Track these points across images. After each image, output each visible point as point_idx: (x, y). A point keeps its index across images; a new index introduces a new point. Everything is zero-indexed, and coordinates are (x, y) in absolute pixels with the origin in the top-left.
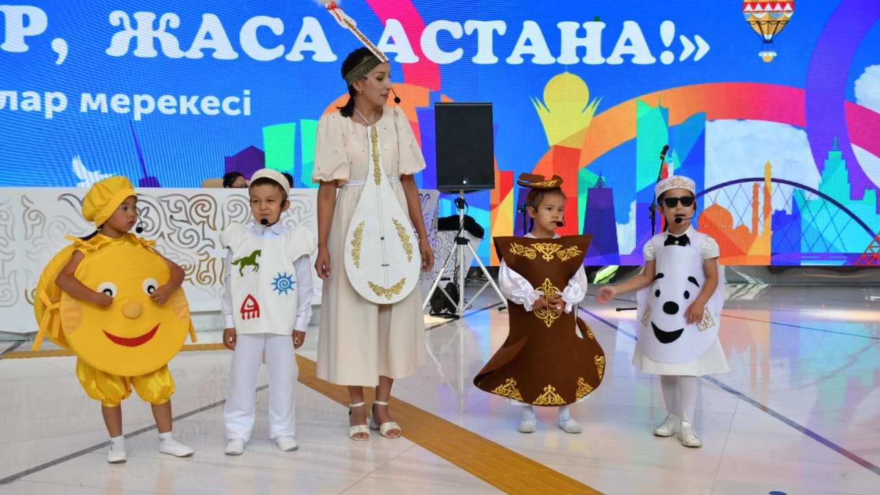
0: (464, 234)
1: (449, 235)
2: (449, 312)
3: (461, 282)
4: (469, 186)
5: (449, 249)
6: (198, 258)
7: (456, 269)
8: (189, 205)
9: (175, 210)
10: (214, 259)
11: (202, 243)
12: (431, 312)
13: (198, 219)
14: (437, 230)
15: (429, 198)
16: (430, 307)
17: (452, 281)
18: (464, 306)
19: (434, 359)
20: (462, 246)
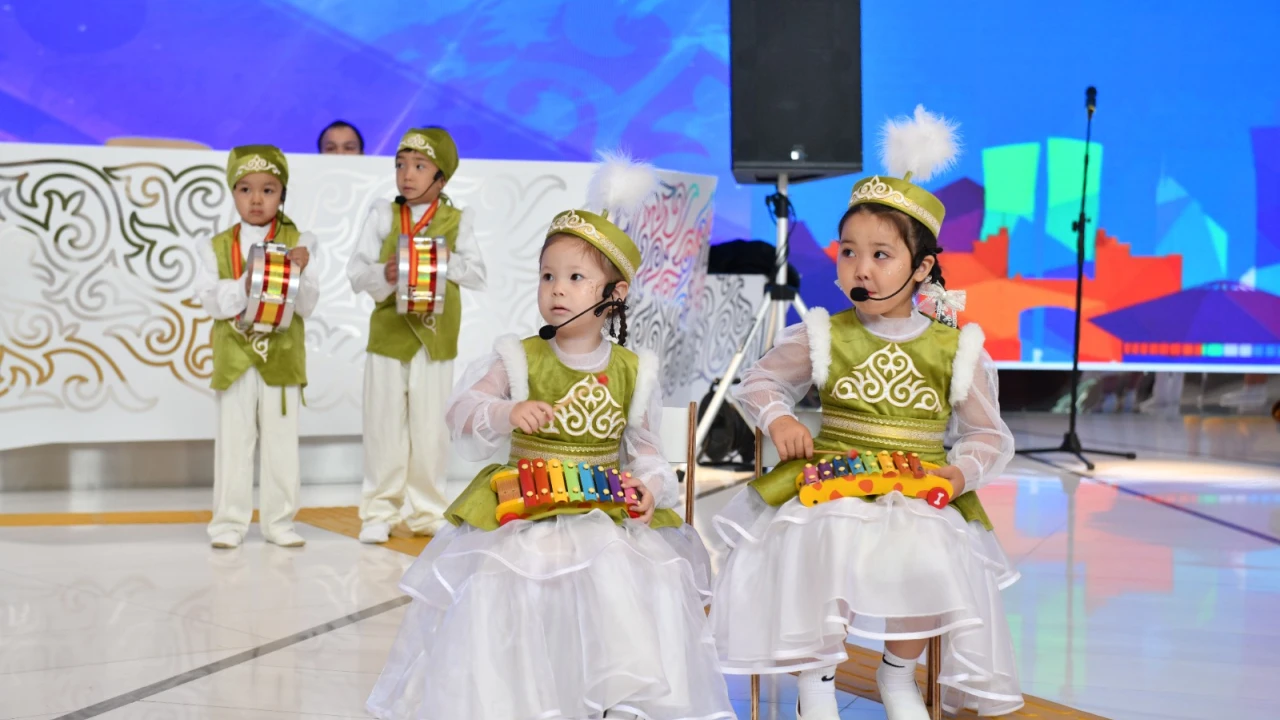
1: (729, 285)
2: (739, 459)
4: (804, 164)
5: (726, 315)
8: (174, 188)
9: (140, 198)
13: (194, 224)
14: (705, 270)
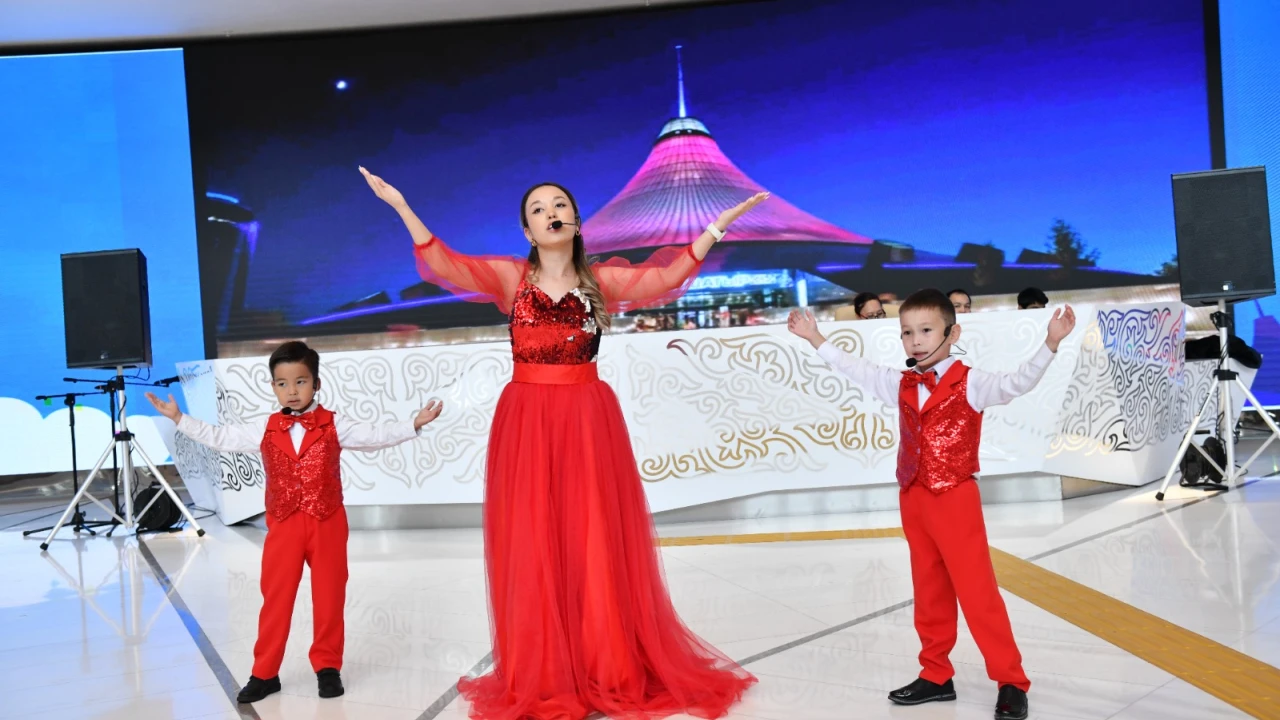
0: (1229, 364)
1: (1204, 367)
2: (1210, 482)
3: (1229, 437)
4: (1232, 293)
5: (1205, 386)
6: (841, 415)
7: (1219, 417)
10: (863, 416)
11: (846, 395)
12: (1182, 481)
14: (1183, 359)
15: (1169, 314)
16: (1180, 475)
17: (1213, 434)
18: (1235, 471)
19: (1193, 552)
20: (1226, 382)
